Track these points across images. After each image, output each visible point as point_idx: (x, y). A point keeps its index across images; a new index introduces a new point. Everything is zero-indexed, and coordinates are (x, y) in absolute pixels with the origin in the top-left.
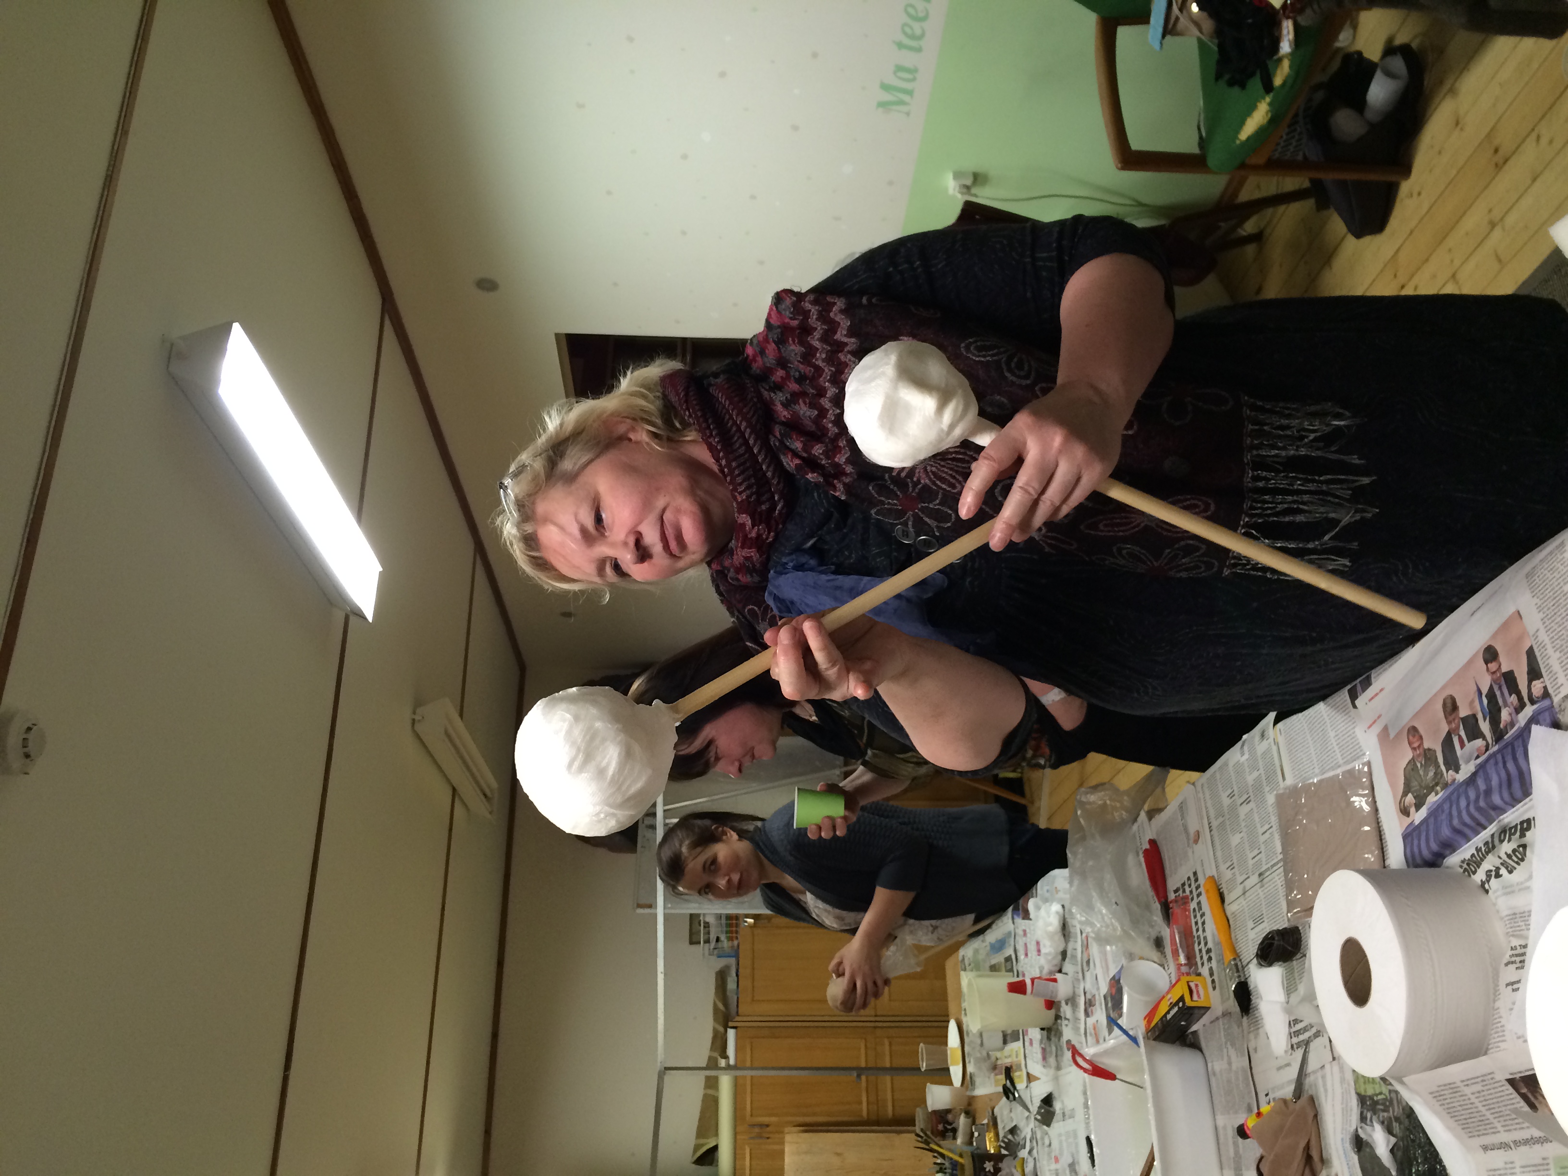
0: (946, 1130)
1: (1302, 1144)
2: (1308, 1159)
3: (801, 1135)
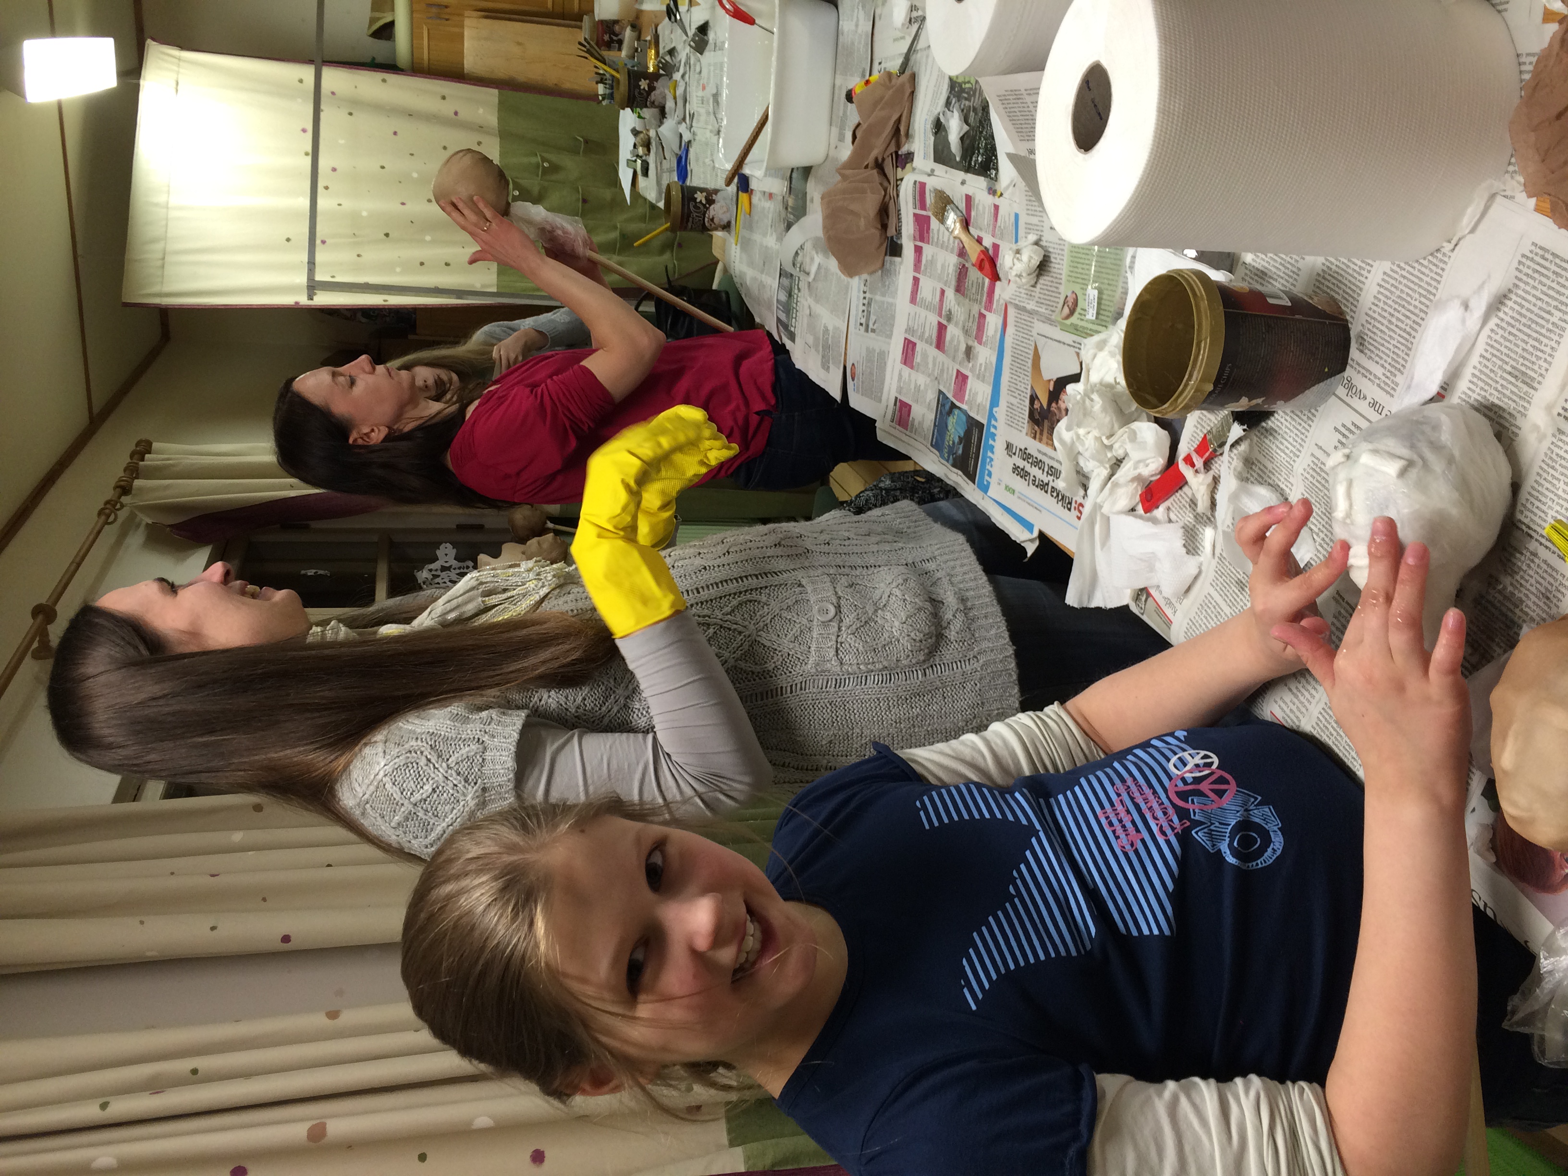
0: (612, 41)
1: (895, 117)
2: (897, 131)
3: (481, 20)
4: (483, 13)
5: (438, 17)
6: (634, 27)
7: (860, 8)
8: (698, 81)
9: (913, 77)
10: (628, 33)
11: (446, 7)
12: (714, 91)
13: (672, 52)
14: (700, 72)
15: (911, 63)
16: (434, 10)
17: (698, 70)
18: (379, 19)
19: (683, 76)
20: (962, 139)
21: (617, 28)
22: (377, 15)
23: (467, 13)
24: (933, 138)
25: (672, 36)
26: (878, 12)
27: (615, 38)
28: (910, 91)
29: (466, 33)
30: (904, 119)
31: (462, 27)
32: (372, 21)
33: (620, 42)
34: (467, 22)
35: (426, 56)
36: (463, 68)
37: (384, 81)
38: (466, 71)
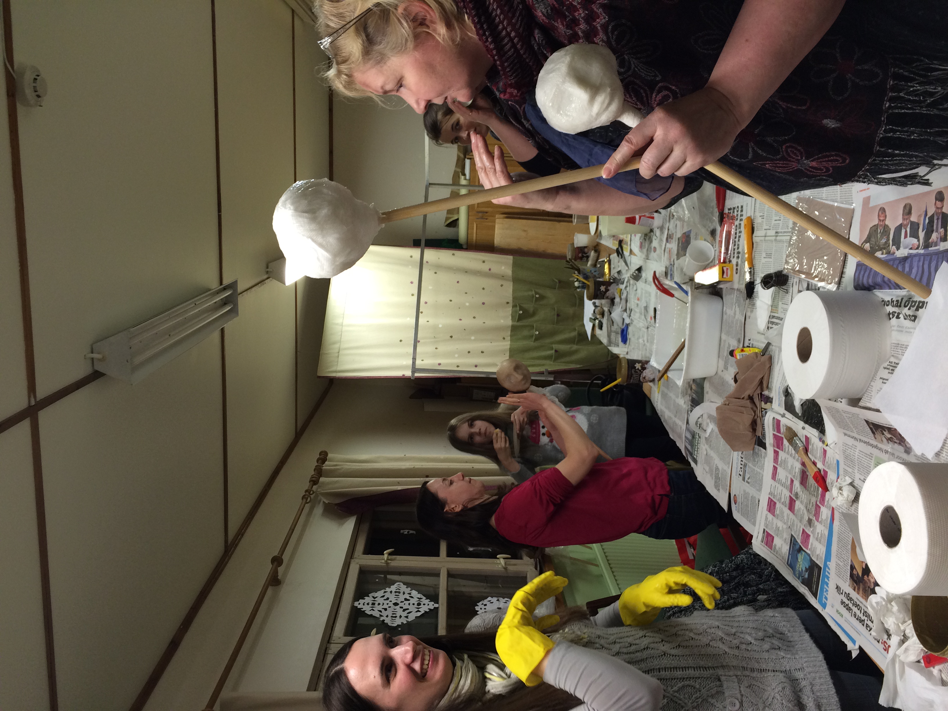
0: (583, 257)
3: (506, 220)
4: (506, 215)
5: (482, 218)
6: (596, 251)
7: (737, 307)
8: (635, 295)
9: (771, 358)
10: (592, 254)
11: (487, 213)
12: (645, 305)
13: (619, 272)
14: (636, 290)
15: (769, 349)
16: (480, 215)
17: (635, 289)
18: (450, 218)
19: (626, 287)
20: (802, 405)
21: (586, 250)
22: (450, 216)
23: (497, 216)
24: (784, 398)
25: (619, 264)
26: (748, 314)
27: (585, 255)
28: (769, 366)
29: (496, 226)
30: (766, 378)
31: (495, 222)
32: (447, 219)
33: (588, 257)
34: (497, 221)
35: (474, 238)
36: (494, 243)
37: (453, 254)
38: (495, 246)
